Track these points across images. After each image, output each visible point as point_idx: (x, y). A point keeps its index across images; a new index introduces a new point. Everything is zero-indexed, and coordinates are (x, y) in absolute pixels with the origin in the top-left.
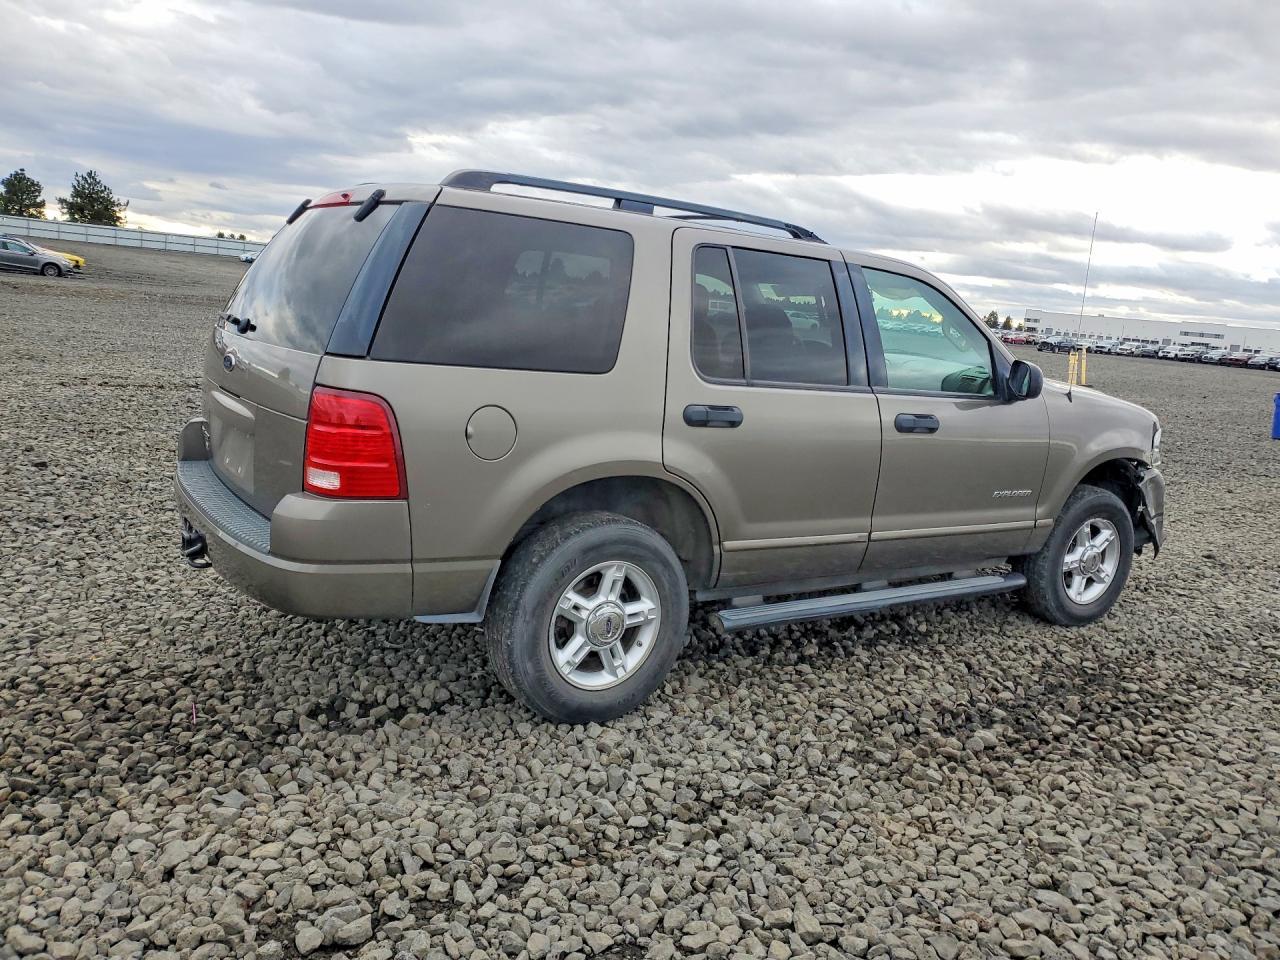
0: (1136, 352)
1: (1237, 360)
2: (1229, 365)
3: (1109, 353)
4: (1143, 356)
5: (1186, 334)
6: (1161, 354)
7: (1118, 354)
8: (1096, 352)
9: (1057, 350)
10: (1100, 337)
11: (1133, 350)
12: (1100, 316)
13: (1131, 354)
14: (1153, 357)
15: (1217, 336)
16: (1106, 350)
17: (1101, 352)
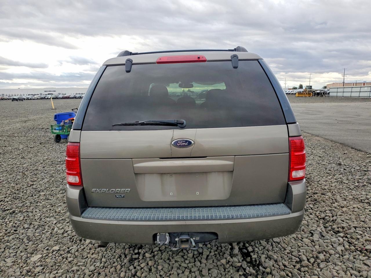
0: (39, 98)
1: (67, 97)
2: (65, 98)
3: (31, 99)
4: (41, 99)
5: (46, 91)
6: (46, 98)
7: (34, 99)
8: (27, 99)
9: (18, 100)
10: (21, 95)
11: (38, 97)
12: (18, 88)
13: (38, 99)
14: (44, 99)
15: (54, 91)
16: (30, 99)
17: (28, 99)
